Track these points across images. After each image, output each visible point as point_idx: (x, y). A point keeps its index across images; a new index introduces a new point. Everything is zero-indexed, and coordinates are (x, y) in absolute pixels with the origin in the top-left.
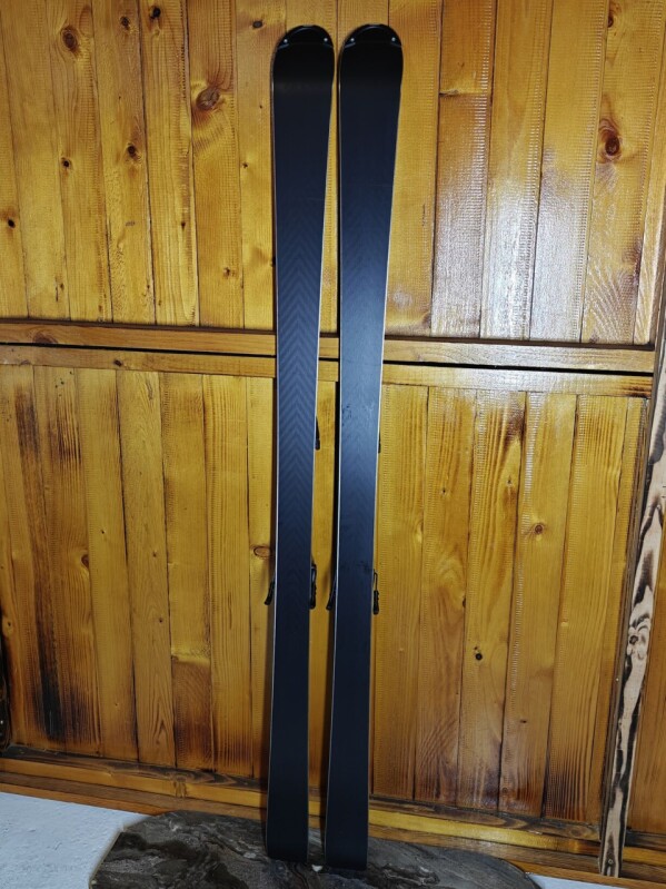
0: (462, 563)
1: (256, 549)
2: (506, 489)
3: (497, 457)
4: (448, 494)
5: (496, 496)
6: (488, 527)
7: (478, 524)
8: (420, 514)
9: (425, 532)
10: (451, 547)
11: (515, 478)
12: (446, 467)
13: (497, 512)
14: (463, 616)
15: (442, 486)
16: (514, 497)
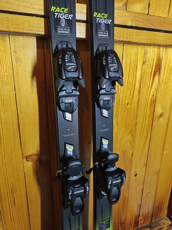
0: (133, 138)
1: (27, 158)
2: (152, 99)
3: (149, 85)
4: (129, 106)
5: (148, 103)
6: (144, 118)
7: (140, 118)
8: (117, 118)
9: (118, 126)
10: (129, 131)
11: (155, 93)
12: (129, 91)
13: (148, 111)
14: (131, 161)
15: (127, 102)
16: (154, 103)
